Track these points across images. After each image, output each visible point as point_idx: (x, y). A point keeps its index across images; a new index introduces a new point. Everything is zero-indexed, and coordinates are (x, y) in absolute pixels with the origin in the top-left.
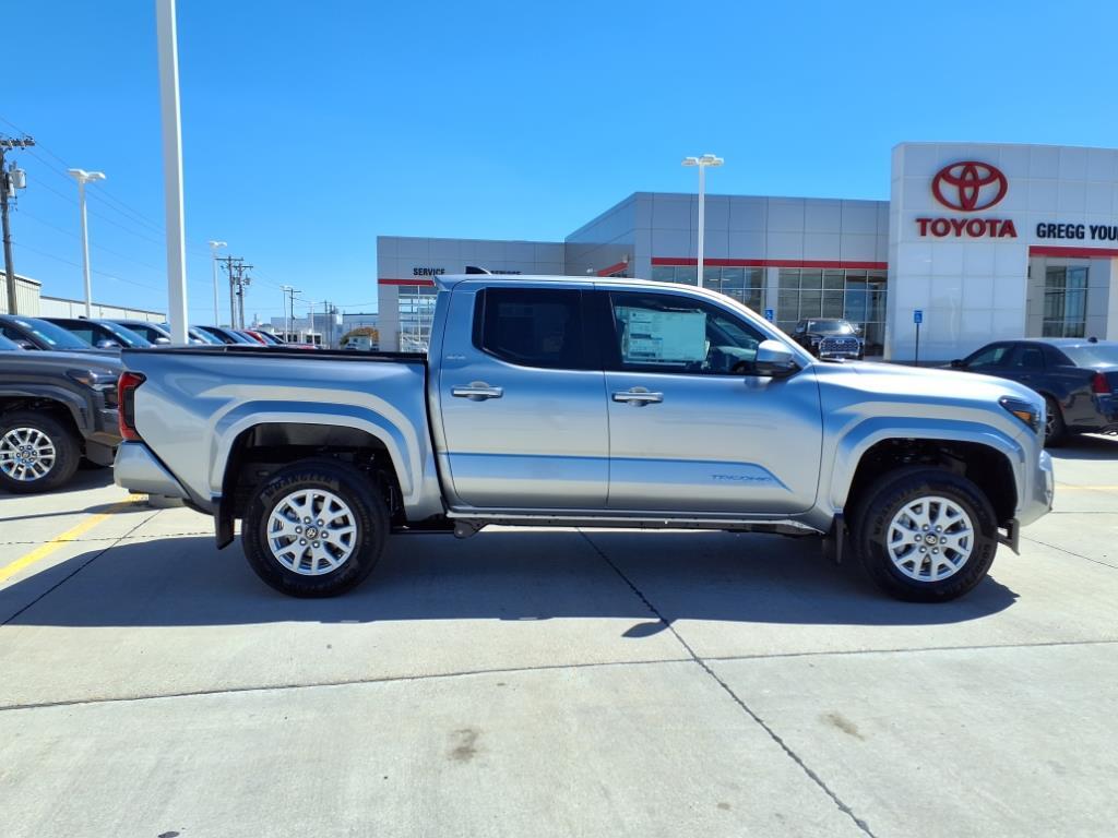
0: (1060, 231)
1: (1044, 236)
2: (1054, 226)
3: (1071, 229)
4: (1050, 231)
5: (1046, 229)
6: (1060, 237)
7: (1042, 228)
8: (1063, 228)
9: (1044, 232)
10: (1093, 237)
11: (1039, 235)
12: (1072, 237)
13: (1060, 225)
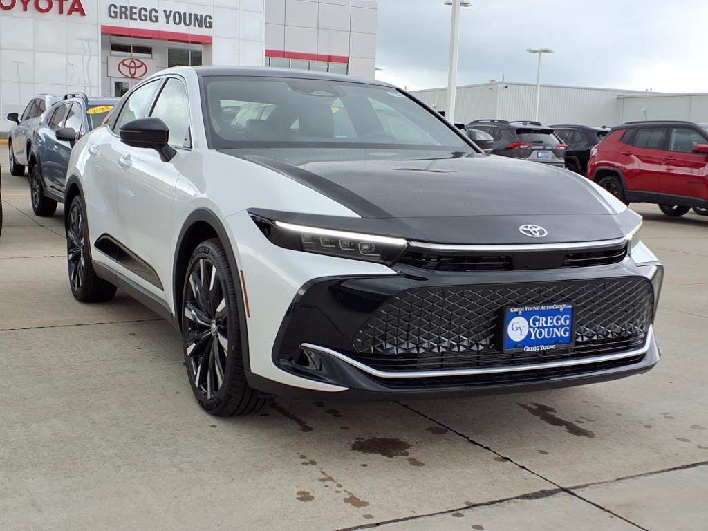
0: (132, 13)
1: (116, 17)
2: (125, 7)
3: (143, 12)
4: (121, 13)
5: (118, 10)
6: (132, 19)
7: (113, 9)
8: (134, 10)
9: (115, 12)
10: (168, 22)
11: (110, 16)
12: (146, 20)
13: (132, 8)
